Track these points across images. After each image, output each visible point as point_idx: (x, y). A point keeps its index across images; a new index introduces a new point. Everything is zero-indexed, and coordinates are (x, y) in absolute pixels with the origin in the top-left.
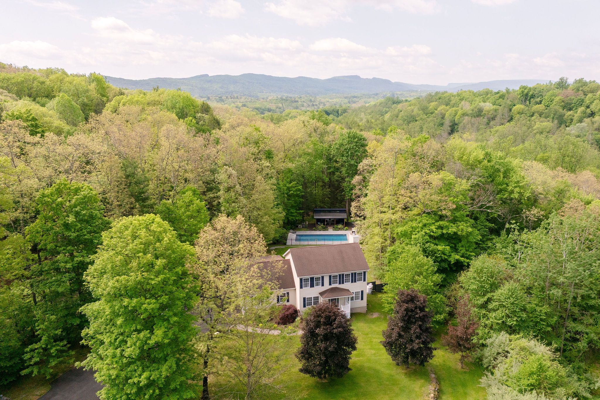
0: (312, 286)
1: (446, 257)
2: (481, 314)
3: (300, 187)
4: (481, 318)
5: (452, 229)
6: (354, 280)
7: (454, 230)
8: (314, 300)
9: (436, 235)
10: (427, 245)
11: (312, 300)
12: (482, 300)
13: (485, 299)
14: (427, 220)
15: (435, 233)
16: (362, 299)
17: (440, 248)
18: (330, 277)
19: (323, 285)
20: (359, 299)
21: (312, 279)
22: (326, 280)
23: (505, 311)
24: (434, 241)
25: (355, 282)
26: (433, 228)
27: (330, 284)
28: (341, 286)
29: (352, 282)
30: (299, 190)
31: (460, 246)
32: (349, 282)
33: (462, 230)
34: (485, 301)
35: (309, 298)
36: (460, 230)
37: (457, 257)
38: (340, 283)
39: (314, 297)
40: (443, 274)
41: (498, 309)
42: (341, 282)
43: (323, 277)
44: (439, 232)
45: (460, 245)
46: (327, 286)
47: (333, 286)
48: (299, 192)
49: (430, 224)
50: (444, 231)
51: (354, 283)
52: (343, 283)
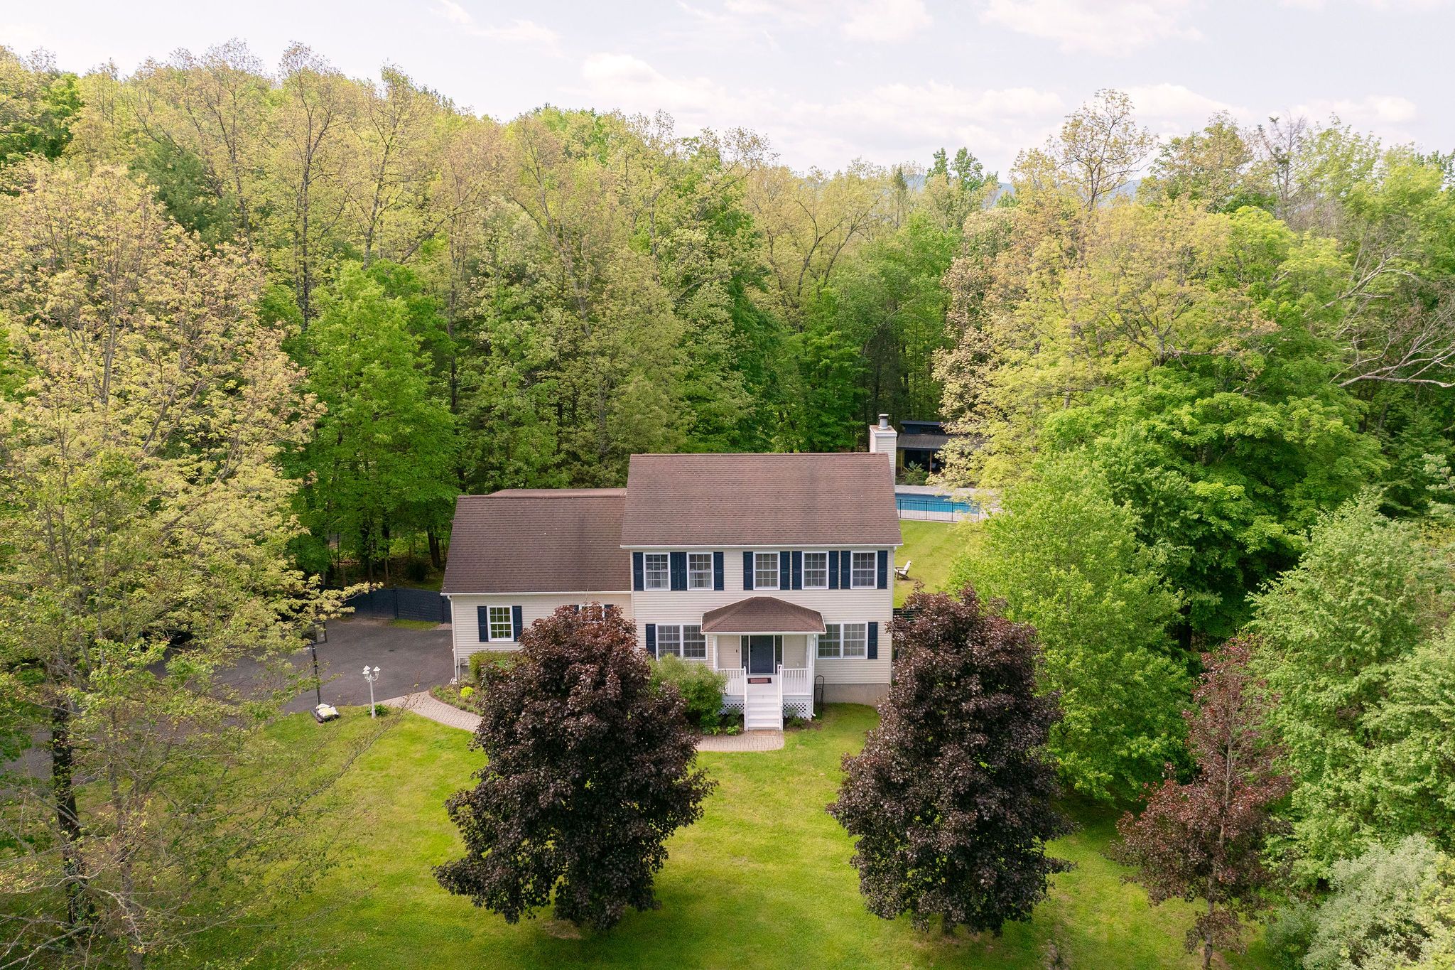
0: (679, 584)
1: (1227, 526)
2: (1328, 751)
3: (856, 350)
4: (1327, 767)
5: (1264, 418)
6: (840, 580)
7: (1267, 421)
8: (686, 637)
9: (1193, 441)
10: (1151, 474)
11: (677, 638)
12: (1334, 692)
13: (1353, 686)
14: (1167, 387)
15: (1190, 434)
16: (873, 654)
17: (1201, 488)
18: (748, 557)
19: (719, 585)
20: (862, 653)
21: (678, 558)
22: (733, 569)
23: (1439, 743)
24: (1187, 467)
25: (846, 585)
26: (1184, 414)
27: (748, 585)
28: (790, 596)
29: (833, 585)
30: (851, 357)
31: (1297, 495)
32: (822, 583)
33: (1305, 423)
34: (1347, 696)
35: (669, 628)
36: (1296, 426)
37: (1275, 529)
38: (785, 586)
39: (686, 628)
40: (1215, 592)
41: (1407, 733)
42: (791, 580)
43: (719, 557)
44: (1210, 431)
45: (1298, 489)
46: (734, 592)
47: (759, 592)
48: (847, 364)
49: (1178, 402)
50: (1230, 430)
51: (840, 593)
52: (797, 586)
